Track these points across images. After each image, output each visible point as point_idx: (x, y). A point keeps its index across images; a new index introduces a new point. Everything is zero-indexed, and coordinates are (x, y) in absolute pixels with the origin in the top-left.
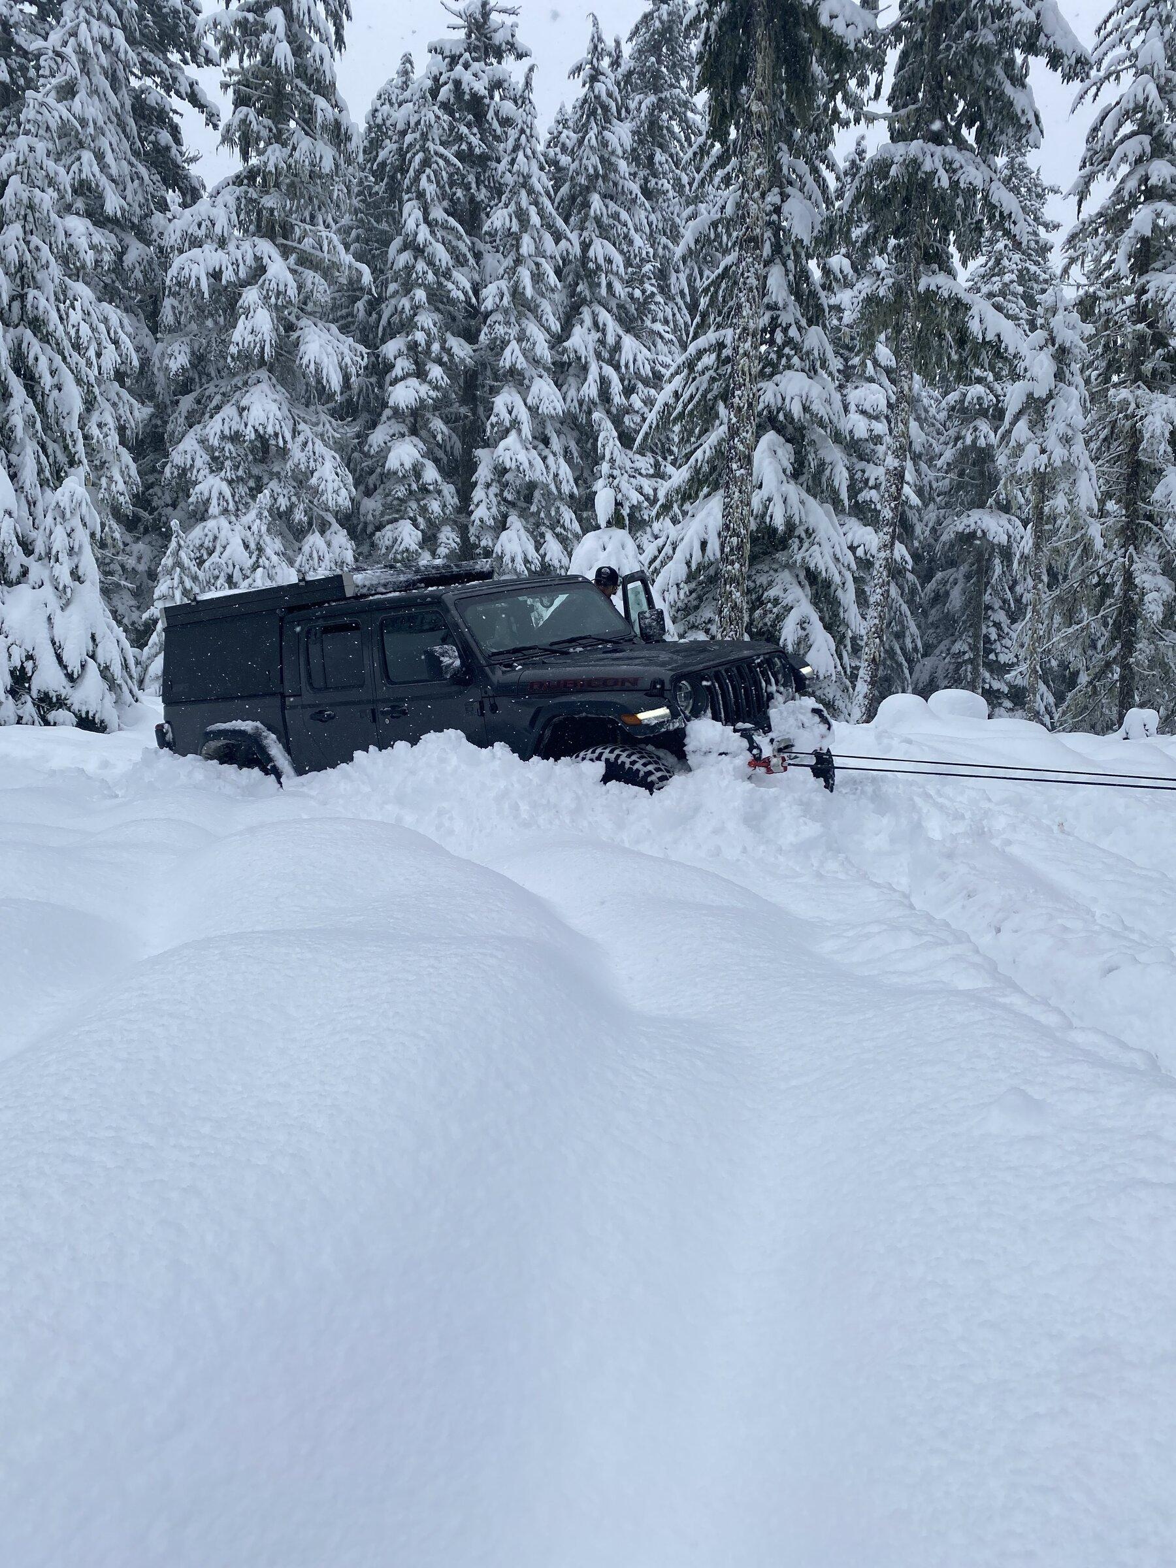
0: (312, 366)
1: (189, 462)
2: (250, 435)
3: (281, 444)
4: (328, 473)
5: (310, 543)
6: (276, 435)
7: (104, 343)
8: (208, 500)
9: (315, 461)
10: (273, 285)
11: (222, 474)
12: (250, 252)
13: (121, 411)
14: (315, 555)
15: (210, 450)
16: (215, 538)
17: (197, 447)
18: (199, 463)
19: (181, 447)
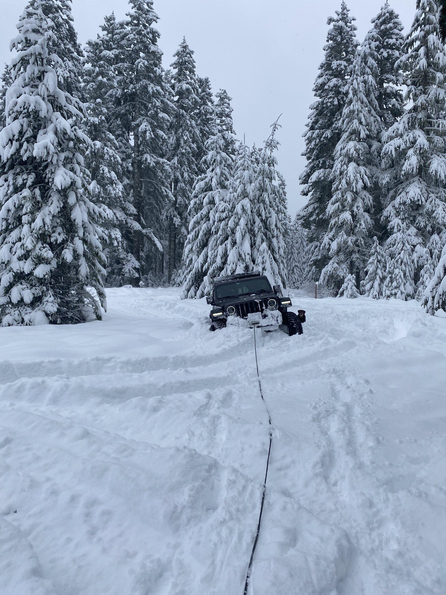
0: (434, 172)
1: (389, 214)
2: (408, 202)
3: (420, 203)
4: (440, 210)
5: (433, 238)
6: (419, 200)
7: (359, 180)
8: (394, 227)
9: (435, 207)
10: (419, 146)
11: (399, 217)
12: (412, 136)
13: (366, 201)
14: (434, 243)
15: (396, 209)
16: (396, 240)
17: (392, 208)
18: (392, 214)
19: (387, 209)
